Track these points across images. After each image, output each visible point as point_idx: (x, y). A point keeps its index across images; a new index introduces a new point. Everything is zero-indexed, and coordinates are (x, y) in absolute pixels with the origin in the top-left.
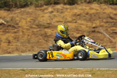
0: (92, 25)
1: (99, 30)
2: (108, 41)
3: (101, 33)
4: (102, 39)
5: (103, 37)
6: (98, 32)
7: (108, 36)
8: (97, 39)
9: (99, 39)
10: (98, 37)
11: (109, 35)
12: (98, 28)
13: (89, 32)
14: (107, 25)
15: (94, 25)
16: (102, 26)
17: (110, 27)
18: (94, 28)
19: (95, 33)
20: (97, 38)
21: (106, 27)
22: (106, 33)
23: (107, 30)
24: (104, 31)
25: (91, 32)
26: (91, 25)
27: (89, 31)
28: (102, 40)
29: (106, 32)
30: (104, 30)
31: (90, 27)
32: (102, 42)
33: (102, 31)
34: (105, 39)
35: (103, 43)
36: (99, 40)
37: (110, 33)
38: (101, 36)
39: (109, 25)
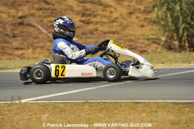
0: (17, 13)
1: (29, 21)
2: (45, 39)
3: (34, 27)
4: (36, 36)
5: (37, 32)
6: (29, 25)
7: (44, 31)
8: (28, 36)
9: (31, 36)
10: (29, 32)
11: (46, 30)
12: (27, 18)
13: (14, 24)
14: (40, 13)
15: (20, 14)
16: (32, 15)
17: (45, 17)
18: (21, 18)
19: (24, 26)
20: (28, 34)
21: (40, 16)
22: (42, 26)
23: (42, 21)
24: (37, 23)
25: (17, 25)
26: (15, 14)
27: (14, 22)
28: (36, 38)
29: (42, 24)
30: (38, 21)
31: (14, 17)
32: (36, 41)
33: (35, 24)
34: (40, 36)
35: (38, 43)
36: (31, 38)
37: (47, 26)
38: (34, 31)
39: (43, 13)
